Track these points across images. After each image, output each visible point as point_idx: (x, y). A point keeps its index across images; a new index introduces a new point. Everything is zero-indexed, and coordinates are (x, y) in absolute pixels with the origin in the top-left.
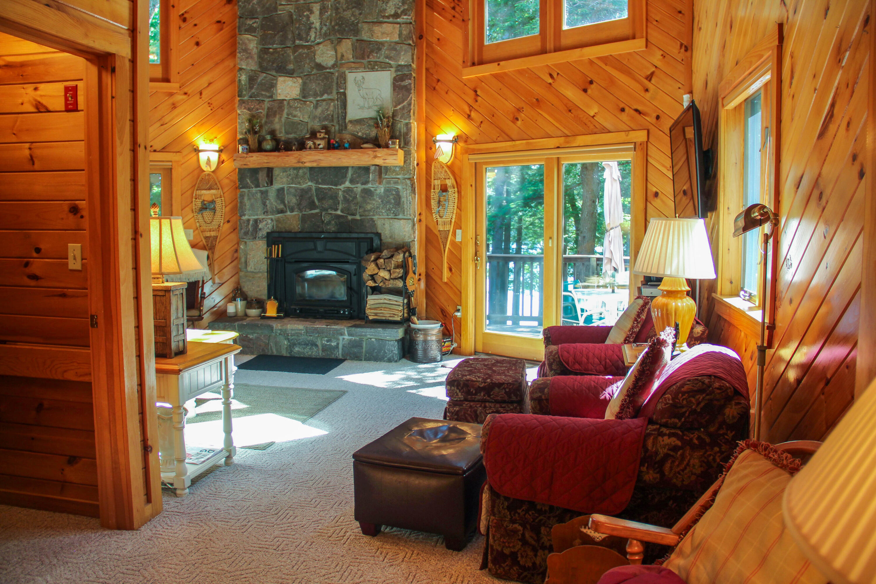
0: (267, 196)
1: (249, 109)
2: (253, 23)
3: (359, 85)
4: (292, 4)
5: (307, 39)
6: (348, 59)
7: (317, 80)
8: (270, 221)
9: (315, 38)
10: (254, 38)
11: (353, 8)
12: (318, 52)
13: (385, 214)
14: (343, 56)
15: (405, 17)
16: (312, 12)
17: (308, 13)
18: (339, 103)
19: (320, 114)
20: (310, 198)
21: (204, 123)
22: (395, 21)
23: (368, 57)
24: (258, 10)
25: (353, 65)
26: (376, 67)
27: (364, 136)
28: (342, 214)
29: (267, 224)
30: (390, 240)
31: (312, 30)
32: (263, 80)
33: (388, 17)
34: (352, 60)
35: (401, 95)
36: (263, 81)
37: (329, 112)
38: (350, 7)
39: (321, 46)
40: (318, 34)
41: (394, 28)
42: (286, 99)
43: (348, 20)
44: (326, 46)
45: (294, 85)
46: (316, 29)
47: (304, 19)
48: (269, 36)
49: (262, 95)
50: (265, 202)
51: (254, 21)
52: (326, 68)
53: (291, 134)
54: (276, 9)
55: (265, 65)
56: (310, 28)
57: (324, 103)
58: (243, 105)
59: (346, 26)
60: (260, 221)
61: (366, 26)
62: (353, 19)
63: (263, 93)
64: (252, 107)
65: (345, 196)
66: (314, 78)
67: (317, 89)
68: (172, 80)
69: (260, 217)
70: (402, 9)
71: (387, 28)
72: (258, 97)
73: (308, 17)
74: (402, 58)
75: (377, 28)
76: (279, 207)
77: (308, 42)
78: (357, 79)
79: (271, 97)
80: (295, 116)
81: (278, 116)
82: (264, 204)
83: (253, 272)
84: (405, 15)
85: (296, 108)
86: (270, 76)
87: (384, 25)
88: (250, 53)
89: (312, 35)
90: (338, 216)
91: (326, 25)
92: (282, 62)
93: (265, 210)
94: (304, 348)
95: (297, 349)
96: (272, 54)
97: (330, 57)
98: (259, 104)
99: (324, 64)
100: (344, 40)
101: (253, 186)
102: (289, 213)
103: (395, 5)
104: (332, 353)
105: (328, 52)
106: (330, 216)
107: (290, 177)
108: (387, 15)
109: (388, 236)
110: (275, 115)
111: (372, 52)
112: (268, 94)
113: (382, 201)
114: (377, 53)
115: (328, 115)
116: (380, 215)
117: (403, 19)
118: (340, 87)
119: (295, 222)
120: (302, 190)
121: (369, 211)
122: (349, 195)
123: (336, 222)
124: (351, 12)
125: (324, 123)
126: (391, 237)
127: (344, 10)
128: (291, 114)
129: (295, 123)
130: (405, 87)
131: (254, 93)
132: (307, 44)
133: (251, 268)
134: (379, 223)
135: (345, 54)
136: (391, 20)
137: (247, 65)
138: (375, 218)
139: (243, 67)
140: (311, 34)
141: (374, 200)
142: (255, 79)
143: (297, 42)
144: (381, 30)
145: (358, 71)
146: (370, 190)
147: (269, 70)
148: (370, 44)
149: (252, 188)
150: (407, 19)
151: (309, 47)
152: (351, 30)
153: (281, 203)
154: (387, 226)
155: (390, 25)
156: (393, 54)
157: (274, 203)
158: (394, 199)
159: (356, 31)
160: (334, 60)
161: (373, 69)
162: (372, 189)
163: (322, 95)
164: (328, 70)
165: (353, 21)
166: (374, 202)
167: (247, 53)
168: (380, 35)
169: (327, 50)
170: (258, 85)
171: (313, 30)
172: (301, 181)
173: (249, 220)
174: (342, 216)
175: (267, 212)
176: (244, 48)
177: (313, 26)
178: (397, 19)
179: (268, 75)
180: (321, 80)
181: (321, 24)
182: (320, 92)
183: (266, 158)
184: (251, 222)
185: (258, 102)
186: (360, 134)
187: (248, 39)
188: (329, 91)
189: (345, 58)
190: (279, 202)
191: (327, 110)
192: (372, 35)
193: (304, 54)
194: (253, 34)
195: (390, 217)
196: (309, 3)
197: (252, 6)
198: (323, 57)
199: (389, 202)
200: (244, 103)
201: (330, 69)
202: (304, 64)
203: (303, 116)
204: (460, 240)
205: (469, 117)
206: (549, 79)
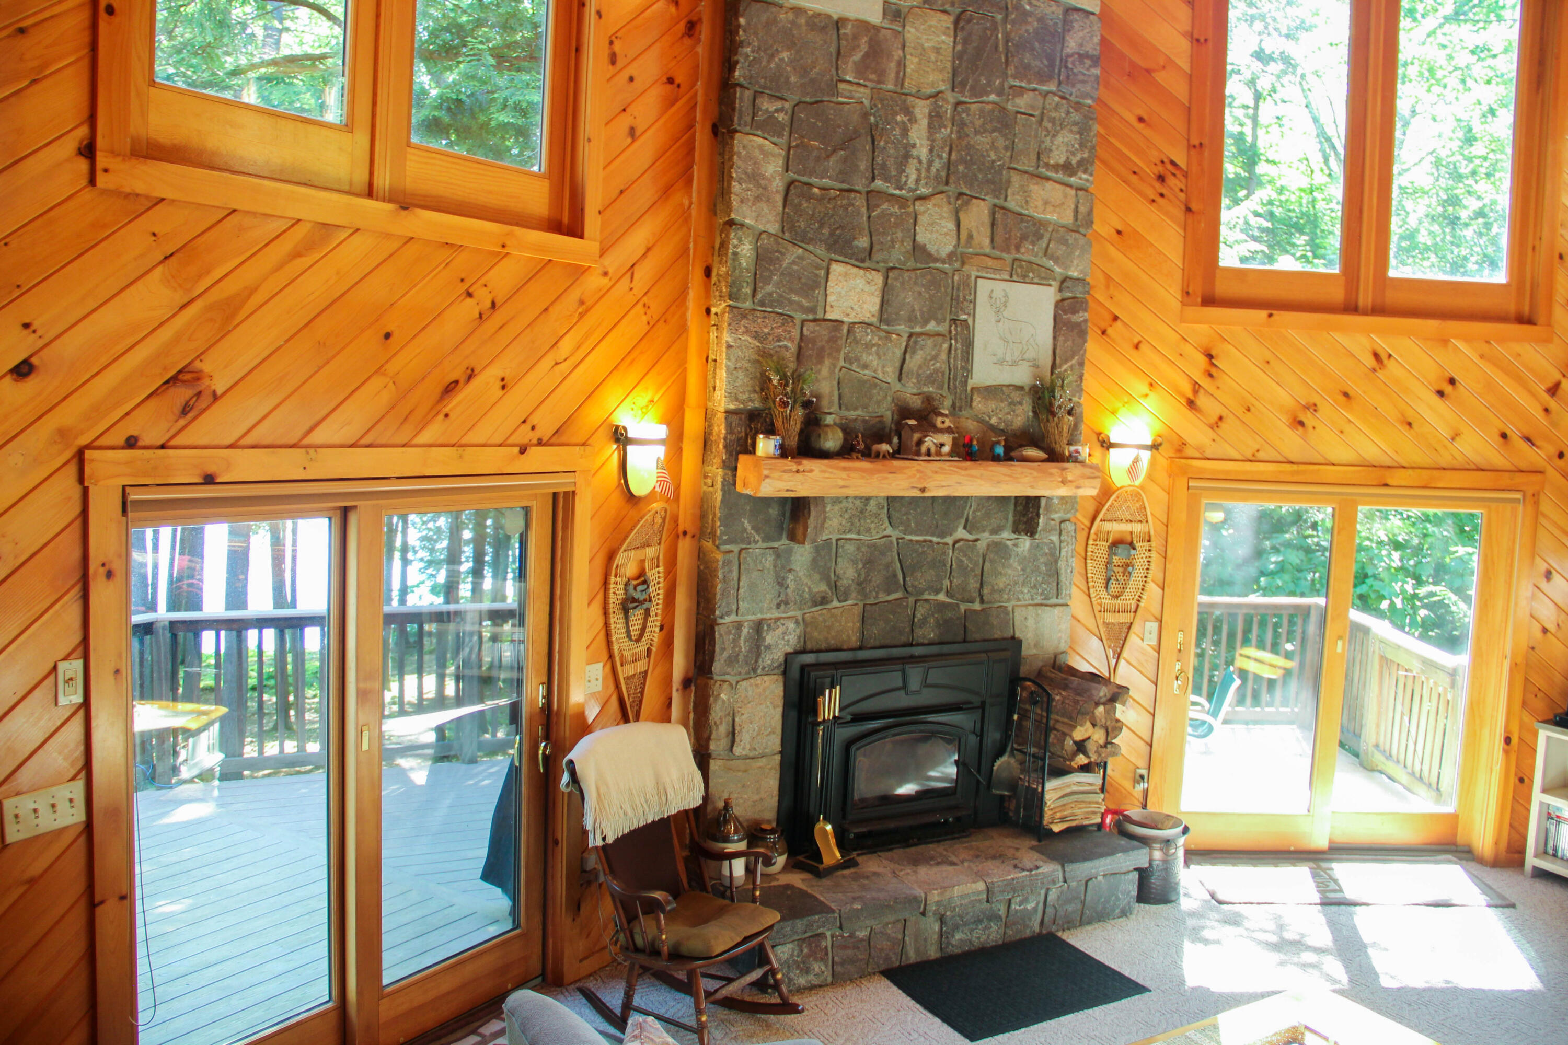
0: (788, 561)
1: (756, 336)
2: (777, 111)
3: (999, 309)
4: (865, 86)
5: (898, 181)
6: (981, 248)
7: (915, 283)
8: (791, 625)
9: (917, 181)
10: (776, 150)
11: (994, 131)
12: (923, 219)
13: (1027, 596)
14: (970, 237)
15: (1084, 176)
16: (913, 120)
17: (906, 119)
18: (959, 345)
19: (920, 367)
20: (888, 566)
21: (633, 360)
22: (1066, 179)
23: (1018, 249)
24: (793, 79)
25: (990, 262)
26: (1031, 275)
27: (1002, 426)
28: (948, 600)
29: (784, 633)
30: (1034, 651)
31: (910, 160)
32: (794, 263)
33: (1056, 167)
34: (988, 250)
35: (1069, 343)
36: (795, 267)
37: (938, 365)
38: (988, 127)
39: (930, 205)
40: (923, 174)
41: (1065, 196)
42: (845, 319)
43: (983, 156)
44: (939, 206)
45: (867, 288)
46: (920, 162)
47: (897, 131)
48: (815, 153)
49: (791, 302)
50: (784, 579)
51: (779, 104)
52: (936, 260)
53: (856, 409)
54: (833, 88)
55: (803, 225)
56: (907, 156)
57: (930, 342)
58: (744, 322)
59: (980, 170)
60: (769, 626)
61: (1016, 178)
62: (992, 154)
63: (795, 298)
64: (766, 330)
65: (961, 561)
66: (910, 278)
67: (916, 307)
68: (587, 233)
69: (768, 616)
70: (1078, 157)
71: (1053, 192)
72: (781, 305)
73: (905, 131)
74: (1075, 262)
75: (1036, 187)
76: (815, 590)
77: (901, 189)
78: (994, 295)
79: (813, 310)
80: (865, 366)
81: (827, 362)
82: (781, 583)
83: (747, 758)
84: (1085, 172)
85: (868, 346)
86: (813, 258)
87: (1049, 185)
88: (765, 188)
89: (912, 174)
90: (942, 606)
91: (940, 157)
92: (841, 227)
93: (782, 597)
94: (972, 931)
95: (958, 936)
96: (820, 199)
97: (946, 234)
98: (783, 324)
99: (932, 248)
100: (974, 201)
101: (757, 537)
102: (835, 603)
103: (1067, 145)
104: (1026, 926)
105: (943, 223)
106: (927, 606)
107: (847, 516)
108: (1052, 162)
109: (1032, 644)
110: (820, 359)
111: (1024, 238)
112: (805, 303)
113: (1023, 570)
114: (1033, 243)
115: (936, 371)
116: (1019, 600)
117: (1080, 179)
118: (962, 310)
119: (851, 625)
120: (873, 546)
121: (1001, 591)
122: (970, 559)
123: (937, 620)
124: (989, 140)
125: (925, 389)
126: (1036, 645)
127: (977, 132)
128: (857, 359)
129: (866, 382)
130: (1078, 325)
131: (770, 294)
132: (897, 192)
133: (744, 749)
134: (1019, 615)
135: (975, 234)
136: (1060, 176)
137: (757, 219)
138: (1010, 606)
139: (747, 221)
140: (908, 171)
141: (1010, 566)
142: (778, 258)
143: (879, 183)
144: (1042, 193)
145: (998, 277)
146: (1007, 546)
147: (811, 240)
148: (1022, 221)
149: (756, 542)
150: (1087, 180)
151: (902, 201)
152: (988, 181)
153: (821, 580)
154: (1031, 622)
155: (1058, 186)
156: (1061, 250)
157: (806, 580)
158: (1046, 565)
159: (1000, 188)
160: (954, 243)
161: (1024, 280)
162: (1009, 543)
163: (926, 322)
164: (938, 265)
165: (993, 162)
166: (1009, 571)
167: (758, 186)
168: (1040, 203)
169: (942, 218)
170: (782, 274)
171: (913, 163)
172: (873, 526)
173: (739, 626)
174: (949, 604)
175: (787, 603)
176: (749, 171)
177: (914, 152)
178: (1071, 176)
179: (806, 254)
180: (923, 285)
181: (931, 151)
182: (922, 313)
183: (844, 475)
184: (745, 631)
185: (779, 320)
186: (994, 421)
187: (761, 147)
188: (940, 316)
189: (975, 242)
190: (817, 577)
191: (935, 358)
192: (1027, 202)
193: (891, 215)
194: (775, 139)
195: (1036, 602)
196: (906, 94)
197: (778, 66)
198: (932, 232)
199: (1036, 569)
200: (744, 316)
201: (944, 262)
202: (892, 241)
203: (883, 367)
204: (1154, 642)
205: (1191, 404)
206: (1370, 362)
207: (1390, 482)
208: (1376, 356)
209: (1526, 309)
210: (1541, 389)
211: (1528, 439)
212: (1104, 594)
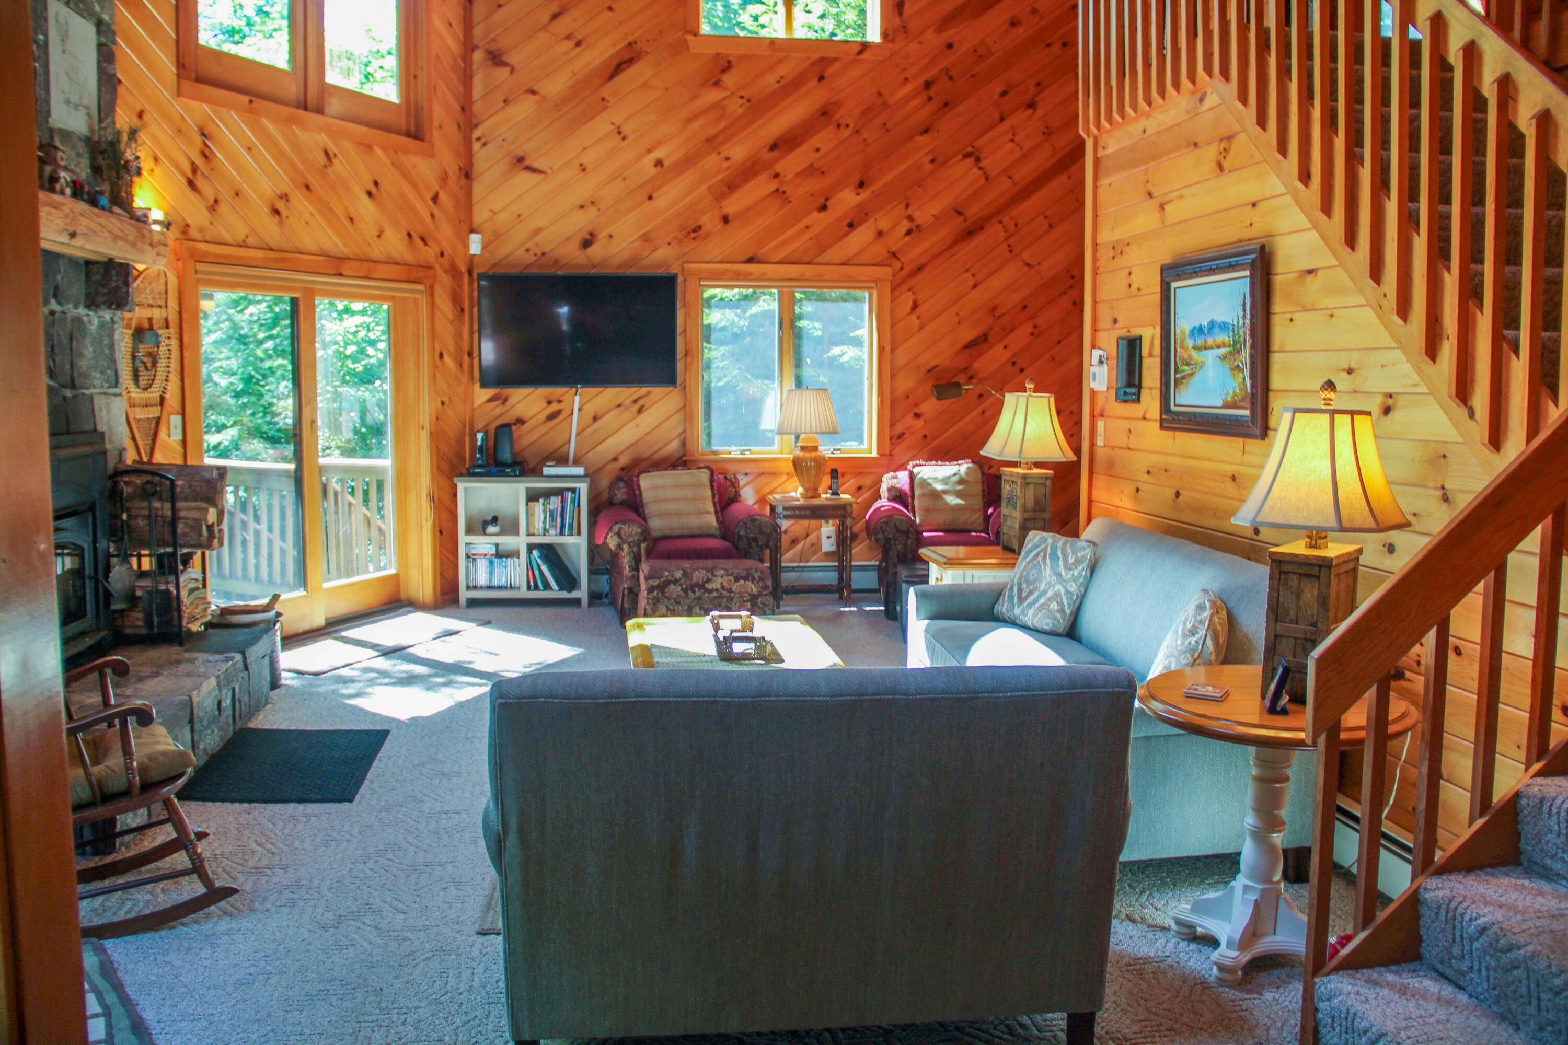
3: (63, 38)
13: (100, 383)
26: (81, 6)
30: (110, 447)
65: (59, 336)
74: (107, 5)
78: (59, 19)
95: (201, 744)
109: (108, 438)
113: (94, 351)
116: (95, 386)
118: (39, 28)
121: (84, 375)
122: (64, 334)
126: (110, 439)
130: (113, 76)
134: (97, 404)
138: (91, 393)
141: (87, 347)
154: (104, 413)
158: (108, 349)
161: (77, 9)
162: (85, 319)
166: (87, 353)
195: (105, 390)
199: (102, 352)
204: (180, 437)
205: (191, 184)
206: (322, 160)
207: (344, 273)
208: (326, 153)
209: (413, 129)
210: (428, 197)
211: (423, 239)
212: (132, 388)
